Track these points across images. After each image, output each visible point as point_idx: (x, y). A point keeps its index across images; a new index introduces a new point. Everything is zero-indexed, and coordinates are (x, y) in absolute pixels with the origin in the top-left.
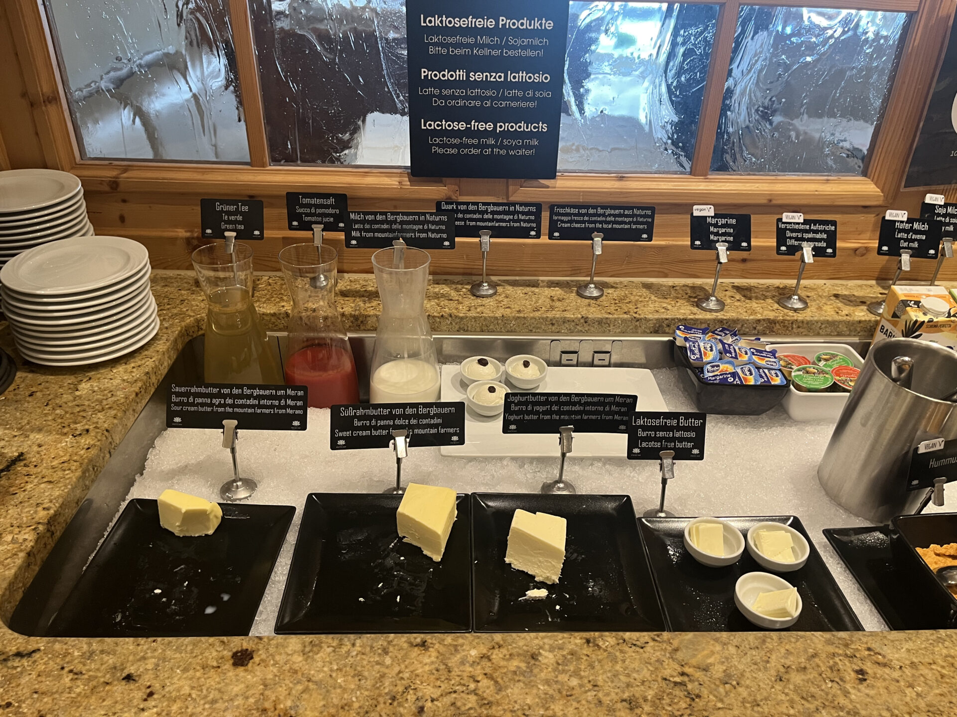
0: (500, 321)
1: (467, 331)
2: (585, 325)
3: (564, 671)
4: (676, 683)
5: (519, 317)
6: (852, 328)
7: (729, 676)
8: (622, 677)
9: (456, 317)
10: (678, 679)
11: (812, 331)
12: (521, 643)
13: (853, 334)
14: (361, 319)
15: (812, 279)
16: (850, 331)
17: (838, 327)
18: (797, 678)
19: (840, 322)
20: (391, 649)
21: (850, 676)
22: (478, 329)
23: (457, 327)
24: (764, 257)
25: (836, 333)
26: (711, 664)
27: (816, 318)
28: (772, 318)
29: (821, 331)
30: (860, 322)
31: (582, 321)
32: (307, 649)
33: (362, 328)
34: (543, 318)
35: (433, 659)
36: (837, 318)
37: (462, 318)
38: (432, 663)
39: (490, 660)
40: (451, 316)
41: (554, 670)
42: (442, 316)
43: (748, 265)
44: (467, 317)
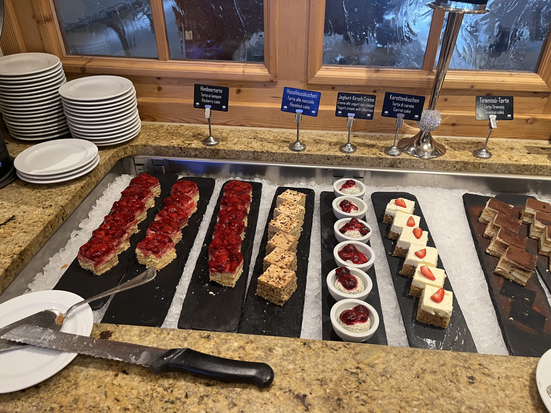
0: (297, 156)
1: (277, 161)
2: (348, 160)
3: (286, 360)
4: (352, 373)
5: (308, 154)
6: (519, 169)
7: (386, 372)
8: (320, 367)
9: (271, 152)
10: (354, 371)
11: (492, 170)
12: (265, 342)
13: (519, 172)
14: (216, 151)
15: (498, 137)
16: (517, 171)
17: (509, 168)
18: (429, 377)
19: (511, 165)
20: (189, 338)
21: (464, 379)
22: (284, 160)
23: (271, 158)
24: (467, 123)
25: (508, 172)
26: (377, 364)
27: (495, 162)
28: (466, 160)
29: (498, 170)
30: (524, 165)
31: (346, 158)
32: (142, 334)
33: (216, 157)
34: (322, 155)
35: (212, 346)
36: (509, 162)
37: (274, 153)
38: (211, 348)
39: (244, 349)
40: (268, 152)
41: (280, 359)
42: (262, 152)
43: (456, 128)
44: (277, 153)
